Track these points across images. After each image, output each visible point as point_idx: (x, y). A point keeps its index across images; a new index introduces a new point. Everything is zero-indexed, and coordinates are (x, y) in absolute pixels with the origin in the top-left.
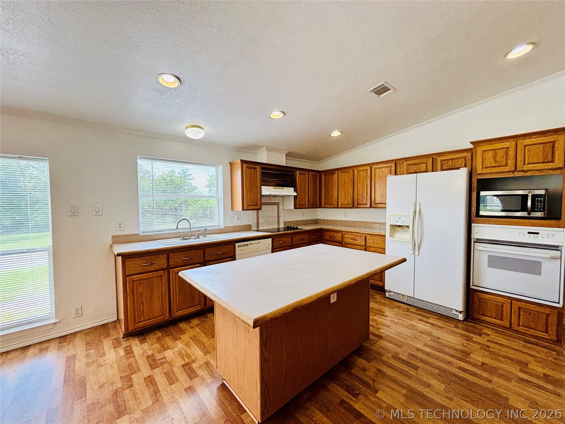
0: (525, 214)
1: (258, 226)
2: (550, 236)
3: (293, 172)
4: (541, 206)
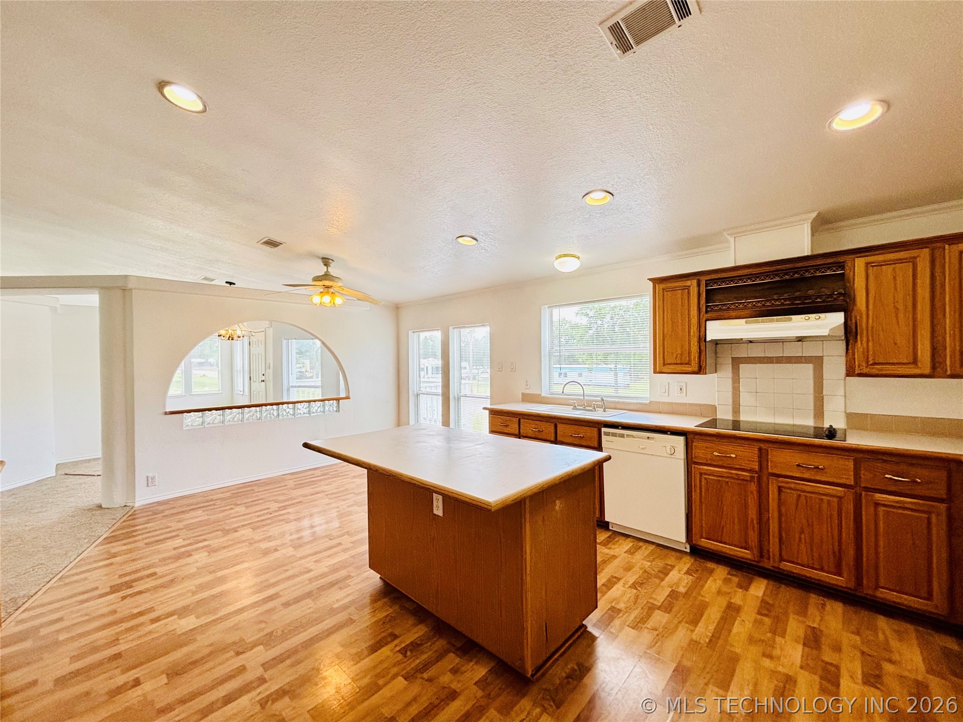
1: (736, 410)
3: (842, 266)
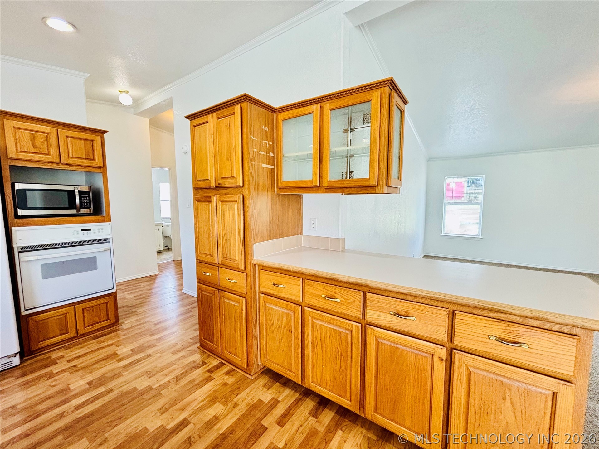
0: (74, 211)
2: (101, 231)
4: (87, 202)
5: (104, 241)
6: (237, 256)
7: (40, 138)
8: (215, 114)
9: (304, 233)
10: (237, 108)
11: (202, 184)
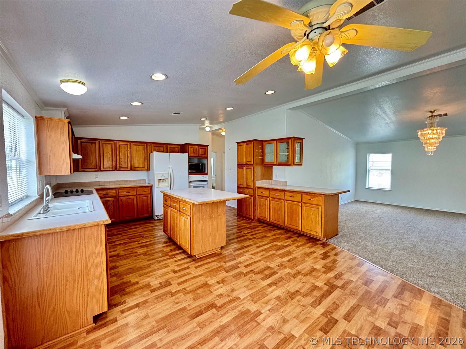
2: (206, 177)
5: (206, 181)
6: (251, 184)
7: (195, 149)
8: (246, 143)
9: (273, 179)
10: (253, 143)
11: (241, 163)
